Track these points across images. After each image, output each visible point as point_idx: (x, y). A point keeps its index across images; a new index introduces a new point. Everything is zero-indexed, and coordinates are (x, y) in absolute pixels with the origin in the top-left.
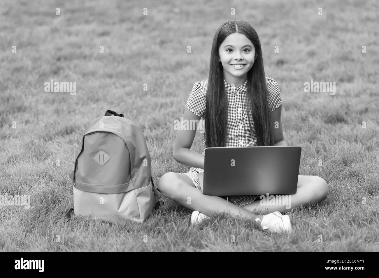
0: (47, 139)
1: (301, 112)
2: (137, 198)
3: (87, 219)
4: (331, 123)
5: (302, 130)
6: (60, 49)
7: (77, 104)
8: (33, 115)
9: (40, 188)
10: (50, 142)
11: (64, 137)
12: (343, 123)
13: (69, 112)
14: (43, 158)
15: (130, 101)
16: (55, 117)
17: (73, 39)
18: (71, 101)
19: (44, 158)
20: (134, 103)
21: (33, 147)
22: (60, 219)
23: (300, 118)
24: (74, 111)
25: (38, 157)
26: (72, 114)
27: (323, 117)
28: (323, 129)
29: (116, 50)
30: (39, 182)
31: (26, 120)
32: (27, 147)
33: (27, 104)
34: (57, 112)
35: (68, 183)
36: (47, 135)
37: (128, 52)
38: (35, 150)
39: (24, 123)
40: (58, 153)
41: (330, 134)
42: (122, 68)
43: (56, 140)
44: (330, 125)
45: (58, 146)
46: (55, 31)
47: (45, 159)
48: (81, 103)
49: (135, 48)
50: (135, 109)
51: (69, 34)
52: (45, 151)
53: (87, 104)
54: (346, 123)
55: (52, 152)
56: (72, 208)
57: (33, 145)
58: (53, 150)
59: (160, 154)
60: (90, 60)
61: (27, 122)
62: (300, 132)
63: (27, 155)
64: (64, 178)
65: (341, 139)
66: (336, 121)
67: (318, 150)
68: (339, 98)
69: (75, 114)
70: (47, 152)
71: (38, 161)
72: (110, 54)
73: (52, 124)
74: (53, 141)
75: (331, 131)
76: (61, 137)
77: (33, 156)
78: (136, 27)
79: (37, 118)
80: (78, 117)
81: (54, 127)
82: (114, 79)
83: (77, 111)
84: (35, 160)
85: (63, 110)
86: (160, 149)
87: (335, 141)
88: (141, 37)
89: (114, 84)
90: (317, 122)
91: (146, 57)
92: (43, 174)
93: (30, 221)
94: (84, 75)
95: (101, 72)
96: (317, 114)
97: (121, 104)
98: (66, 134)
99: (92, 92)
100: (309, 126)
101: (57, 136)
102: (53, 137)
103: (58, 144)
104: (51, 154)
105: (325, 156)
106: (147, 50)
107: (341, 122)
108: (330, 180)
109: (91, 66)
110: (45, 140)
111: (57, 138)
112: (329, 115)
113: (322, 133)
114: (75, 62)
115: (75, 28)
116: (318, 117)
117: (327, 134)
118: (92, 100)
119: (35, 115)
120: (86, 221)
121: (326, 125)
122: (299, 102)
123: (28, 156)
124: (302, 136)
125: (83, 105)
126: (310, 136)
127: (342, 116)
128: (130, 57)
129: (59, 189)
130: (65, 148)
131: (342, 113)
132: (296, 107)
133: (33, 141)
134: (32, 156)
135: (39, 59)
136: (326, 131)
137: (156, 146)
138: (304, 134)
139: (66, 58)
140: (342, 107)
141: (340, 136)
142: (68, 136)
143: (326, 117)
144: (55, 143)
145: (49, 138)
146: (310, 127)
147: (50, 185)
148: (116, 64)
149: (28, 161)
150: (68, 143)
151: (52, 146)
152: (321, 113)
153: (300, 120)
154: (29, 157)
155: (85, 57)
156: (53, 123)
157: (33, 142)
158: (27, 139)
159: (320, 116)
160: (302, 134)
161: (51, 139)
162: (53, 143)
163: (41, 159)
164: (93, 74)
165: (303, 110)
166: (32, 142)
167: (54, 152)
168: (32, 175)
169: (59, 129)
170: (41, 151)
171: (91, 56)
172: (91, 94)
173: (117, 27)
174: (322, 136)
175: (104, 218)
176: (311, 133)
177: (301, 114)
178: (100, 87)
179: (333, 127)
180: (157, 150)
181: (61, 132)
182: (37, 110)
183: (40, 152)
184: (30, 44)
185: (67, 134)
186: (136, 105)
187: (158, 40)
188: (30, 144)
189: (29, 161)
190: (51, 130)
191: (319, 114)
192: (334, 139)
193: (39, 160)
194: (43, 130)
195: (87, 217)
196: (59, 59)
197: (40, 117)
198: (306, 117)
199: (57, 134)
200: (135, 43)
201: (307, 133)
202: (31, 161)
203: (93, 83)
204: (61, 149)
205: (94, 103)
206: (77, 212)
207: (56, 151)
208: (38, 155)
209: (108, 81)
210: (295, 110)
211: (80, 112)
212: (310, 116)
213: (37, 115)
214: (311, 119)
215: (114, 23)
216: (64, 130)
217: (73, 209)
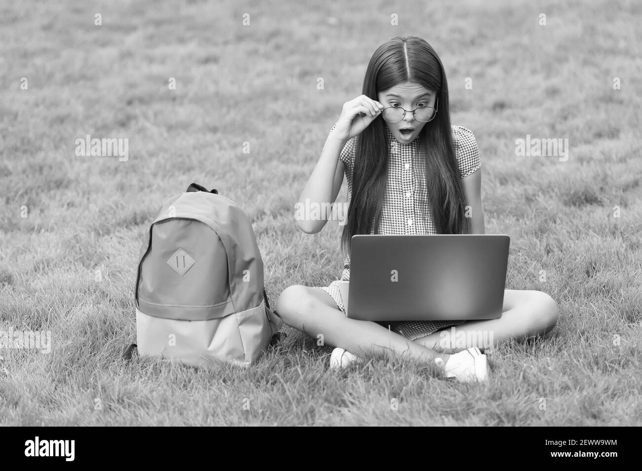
0: (101, 232)
1: (527, 187)
2: (240, 327)
3: (159, 361)
4: (575, 204)
5: (525, 216)
6: (132, 86)
7: (155, 175)
8: (81, 194)
9: (85, 310)
10: (106, 237)
11: (131, 229)
12: (595, 204)
13: (142, 189)
14: (92, 263)
15: (243, 170)
16: (117, 197)
17: (156, 69)
18: (146, 171)
19: (94, 264)
20: (249, 173)
21: (78, 245)
22: (114, 361)
23: (524, 197)
24: (149, 186)
25: (85, 262)
26: (147, 190)
27: (562, 195)
28: (560, 215)
29: (227, 87)
30: (84, 301)
31: (68, 201)
32: (68, 245)
33: (71, 175)
34: (121, 188)
35: (131, 304)
36: (102, 226)
37: (245, 91)
38: (80, 250)
39: (65, 207)
40: (119, 255)
41: (571, 222)
42: (233, 115)
43: (117, 234)
44: (573, 208)
45: (119, 243)
46: (127, 55)
47: (96, 265)
48: (160, 174)
49: (258, 83)
50: (250, 183)
51: (151, 60)
52: (96, 252)
53: (172, 176)
54: (599, 206)
55: (108, 254)
56: (135, 343)
57: (78, 242)
58: (110, 251)
59: (287, 256)
60: (181, 104)
61: (71, 205)
62: (521, 220)
63: (66, 259)
64: (124, 295)
65: (588, 231)
66: (584, 201)
67: (550, 248)
68: (592, 163)
69: (151, 191)
70: (101, 253)
71: (84, 268)
72: (217, 94)
73: (111, 208)
74: (112, 235)
75: (574, 217)
76: (125, 229)
77: (77, 260)
78: (262, 48)
79: (88, 199)
80: (156, 196)
81: (115, 212)
82: (219, 135)
83: (154, 187)
84: (80, 266)
85: (131, 186)
86: (287, 247)
87: (578, 234)
88: (270, 66)
89: (219, 142)
90: (550, 204)
91: (276, 98)
92: (91, 288)
93: (63, 365)
94: (170, 128)
95: (199, 123)
96: (553, 190)
97: (228, 176)
98: (133, 224)
99: (181, 156)
100: (537, 209)
101: (118, 228)
102: (112, 229)
103: (120, 240)
104: (108, 257)
105: (559, 258)
106: (278, 87)
107: (591, 204)
108: (565, 297)
109: (183, 112)
110: (99, 234)
111: (118, 231)
112: (572, 192)
113: (558, 221)
114: (157, 106)
115: (161, 50)
116: (554, 194)
117: (567, 223)
118: (180, 169)
119: (84, 193)
120: (156, 365)
121: (567, 209)
122: (525, 171)
123: (68, 260)
124: (524, 226)
125: (164, 176)
126: (537, 226)
127: (594, 193)
128: (249, 99)
129: (114, 313)
130: (130, 247)
131: (596, 189)
132: (518, 179)
133: (77, 235)
134: (74, 260)
135: (97, 101)
136: (565, 218)
137: (281, 243)
138: (528, 223)
139: (142, 101)
140: (595, 178)
141: (587, 227)
142: (136, 227)
143: (567, 195)
144: (114, 239)
145: (105, 231)
146: (538, 211)
147: (101, 306)
148: (225, 110)
149: (68, 268)
150: (137, 239)
151: (109, 244)
152: (559, 188)
153: (523, 201)
154: (71, 262)
155: (174, 99)
156: (113, 206)
157: (78, 238)
158: (68, 234)
159: (556, 194)
160: (526, 224)
161: (108, 232)
162: (111, 238)
163: (89, 265)
164: (185, 126)
165: (529, 184)
166: (75, 237)
167: (112, 254)
168: (72, 291)
169: (122, 217)
170: (90, 251)
171: (184, 96)
172: (179, 160)
173: (230, 48)
174: (557, 227)
175: (185, 361)
176: (539, 222)
177: (525, 190)
178: (194, 148)
179: (578, 212)
180: (281, 250)
181: (125, 221)
182: (88, 185)
183: (89, 254)
184: (83, 77)
185: (136, 224)
186: (252, 176)
187: (297, 70)
188: (74, 242)
189: (70, 268)
190: (110, 217)
191: (556, 190)
192: (577, 232)
193: (87, 267)
194: (96, 217)
195: (157, 358)
196: (130, 103)
197: (93, 196)
198: (534, 195)
199: (119, 224)
200: (259, 75)
201: (534, 221)
202: (73, 267)
203: (186, 141)
204: (123, 248)
205: (184, 173)
206: (142, 350)
207: (114, 252)
208: (85, 258)
209: (209, 137)
210: (517, 183)
211: (159, 188)
212: (540, 194)
213: (87, 193)
214: (541, 199)
215: (226, 43)
216: (131, 217)
217: (136, 346)
